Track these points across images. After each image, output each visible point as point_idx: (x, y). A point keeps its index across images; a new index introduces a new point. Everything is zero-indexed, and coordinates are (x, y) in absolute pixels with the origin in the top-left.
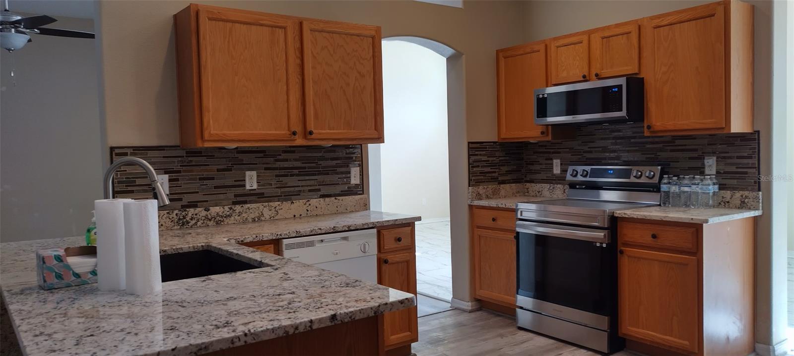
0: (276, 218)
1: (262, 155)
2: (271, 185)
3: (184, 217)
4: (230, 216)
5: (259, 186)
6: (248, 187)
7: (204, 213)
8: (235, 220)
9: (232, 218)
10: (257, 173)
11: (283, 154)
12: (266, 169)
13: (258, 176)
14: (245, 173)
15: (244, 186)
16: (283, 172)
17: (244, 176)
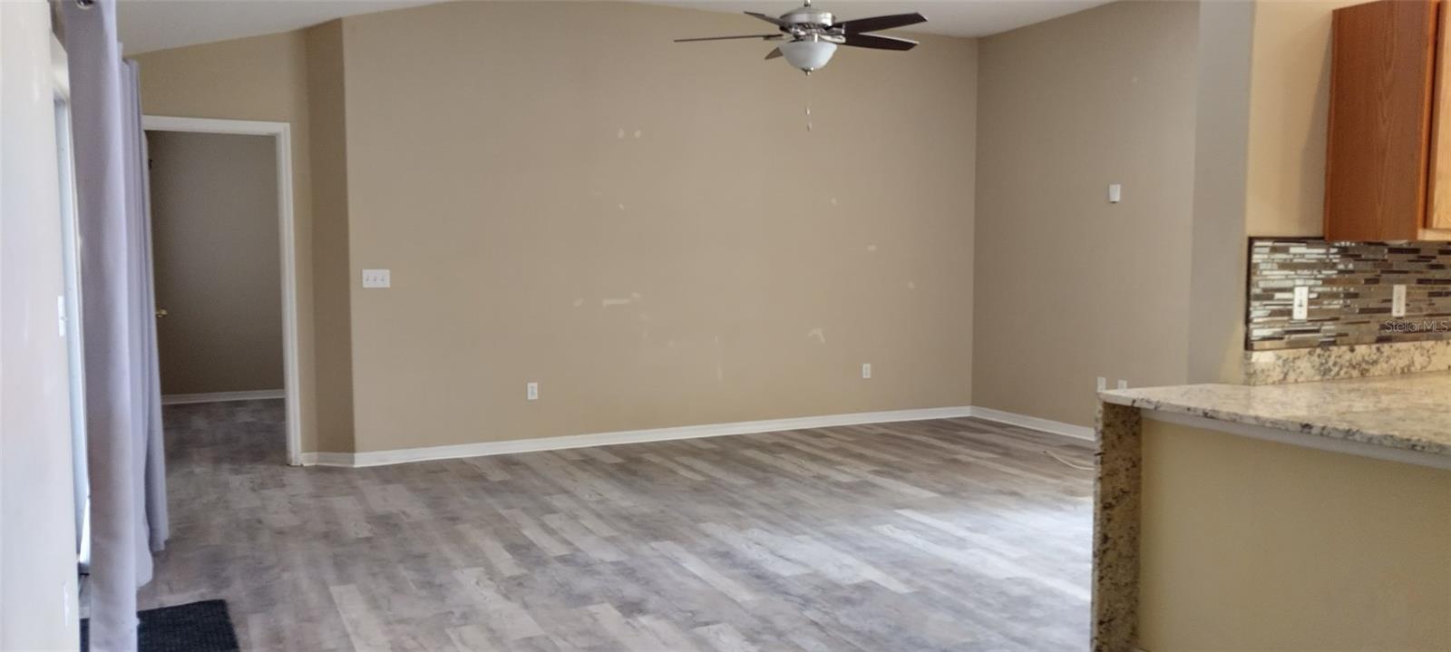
0: (1428, 369)
1: (1412, 256)
2: (1421, 309)
3: (1327, 362)
4: (1375, 362)
5: (1407, 311)
6: (1395, 313)
7: (1348, 356)
8: (1382, 370)
9: (1379, 366)
10: (1408, 288)
11: (1439, 256)
12: (1420, 281)
13: (1408, 294)
14: (1392, 288)
15: (1389, 310)
16: (1437, 288)
17: (1391, 294)
